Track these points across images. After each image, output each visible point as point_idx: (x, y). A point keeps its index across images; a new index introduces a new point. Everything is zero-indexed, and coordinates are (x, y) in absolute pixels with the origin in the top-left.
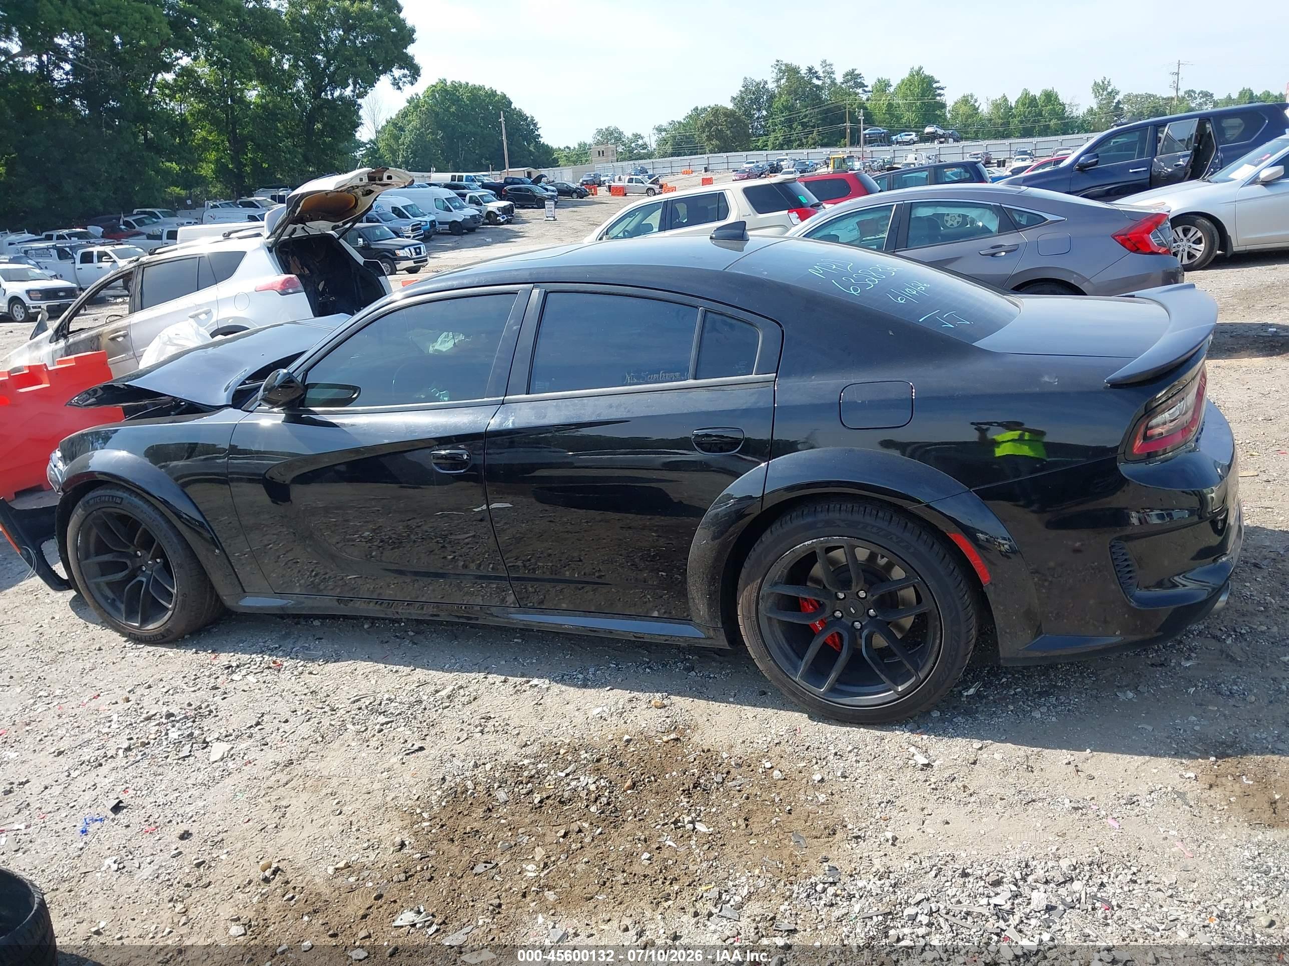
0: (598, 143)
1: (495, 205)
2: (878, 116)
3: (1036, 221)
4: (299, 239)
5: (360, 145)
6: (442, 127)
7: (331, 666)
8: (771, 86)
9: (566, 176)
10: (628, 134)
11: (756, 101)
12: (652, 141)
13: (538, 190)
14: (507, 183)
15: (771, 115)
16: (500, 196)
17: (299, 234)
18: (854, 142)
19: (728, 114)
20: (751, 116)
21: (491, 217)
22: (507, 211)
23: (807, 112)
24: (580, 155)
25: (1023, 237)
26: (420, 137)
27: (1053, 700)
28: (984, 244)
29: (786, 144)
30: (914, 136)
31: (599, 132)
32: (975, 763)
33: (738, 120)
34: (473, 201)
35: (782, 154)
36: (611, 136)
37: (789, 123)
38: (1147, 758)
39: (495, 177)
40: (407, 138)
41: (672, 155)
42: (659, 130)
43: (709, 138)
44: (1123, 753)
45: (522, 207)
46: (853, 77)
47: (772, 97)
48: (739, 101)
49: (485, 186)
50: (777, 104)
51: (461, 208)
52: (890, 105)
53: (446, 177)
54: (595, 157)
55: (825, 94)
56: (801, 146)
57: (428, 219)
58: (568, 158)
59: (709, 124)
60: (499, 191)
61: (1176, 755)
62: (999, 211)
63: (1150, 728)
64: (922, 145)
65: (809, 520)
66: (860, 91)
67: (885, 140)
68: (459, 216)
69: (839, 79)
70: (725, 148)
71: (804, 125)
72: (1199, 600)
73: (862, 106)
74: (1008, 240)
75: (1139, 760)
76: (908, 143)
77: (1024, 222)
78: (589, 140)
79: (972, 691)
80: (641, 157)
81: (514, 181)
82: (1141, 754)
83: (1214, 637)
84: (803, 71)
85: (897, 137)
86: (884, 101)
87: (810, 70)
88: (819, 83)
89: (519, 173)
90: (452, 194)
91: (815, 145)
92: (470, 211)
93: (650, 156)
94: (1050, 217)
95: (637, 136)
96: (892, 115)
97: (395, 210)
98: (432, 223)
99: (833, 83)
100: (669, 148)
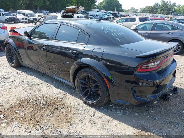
0: (131, 9)
1: (111, 16)
2: (177, 11)
3: (178, 29)
4: (67, 15)
5: (96, 5)
6: (108, 4)
7: (30, 76)
8: (160, 4)
9: (123, 14)
10: (135, 9)
11: (157, 6)
12: (139, 10)
13: (118, 15)
14: (114, 13)
15: (159, 8)
16: (112, 15)
17: (67, 14)
18: (171, 15)
19: (152, 7)
20: (155, 8)
21: (110, 18)
22: (113, 17)
23: (165, 9)
24: (127, 11)
25: (175, 31)
26: (105, 5)
27: (123, 111)
28: (168, 32)
29: (160, 13)
30: (182, 15)
31: (131, 8)
32: (100, 118)
33: (153, 8)
34: (108, 15)
35: (159, 15)
36: (133, 9)
37: (161, 10)
38: (130, 126)
39: (113, 12)
40: (103, 5)
41: (142, 13)
42: (141, 9)
43: (148, 11)
44: (126, 124)
45: (115, 17)
46: (174, 4)
47: (160, 5)
48: (154, 6)
49: (111, 13)
50: (160, 7)
51: (106, 16)
52: (179, 9)
53: (106, 11)
54: (129, 12)
55: (168, 6)
56: (162, 14)
57: (101, 17)
58: (126, 11)
59: (148, 9)
60: (112, 14)
61: (135, 128)
62: (172, 26)
63: (135, 121)
64: (183, 16)
65: (85, 70)
66: (175, 6)
67: (177, 15)
68: (105, 17)
69: (172, 4)
70: (150, 13)
71: (164, 11)
72: (148, 101)
73: (174, 9)
74: (172, 31)
75: (128, 126)
76: (180, 16)
77: (176, 29)
78: (129, 9)
79: (111, 105)
80: (137, 12)
81: (115, 13)
82: (129, 125)
83: (161, 108)
84: (166, 2)
85: (179, 15)
86: (178, 8)
87: (167, 2)
88: (168, 4)
89: (117, 12)
90: (105, 14)
91: (165, 14)
92: (107, 17)
93: (138, 12)
94: (181, 29)
95: (137, 9)
96: (179, 11)
97: (97, 15)
98: (101, 18)
99: (170, 4)
100: (141, 12)
